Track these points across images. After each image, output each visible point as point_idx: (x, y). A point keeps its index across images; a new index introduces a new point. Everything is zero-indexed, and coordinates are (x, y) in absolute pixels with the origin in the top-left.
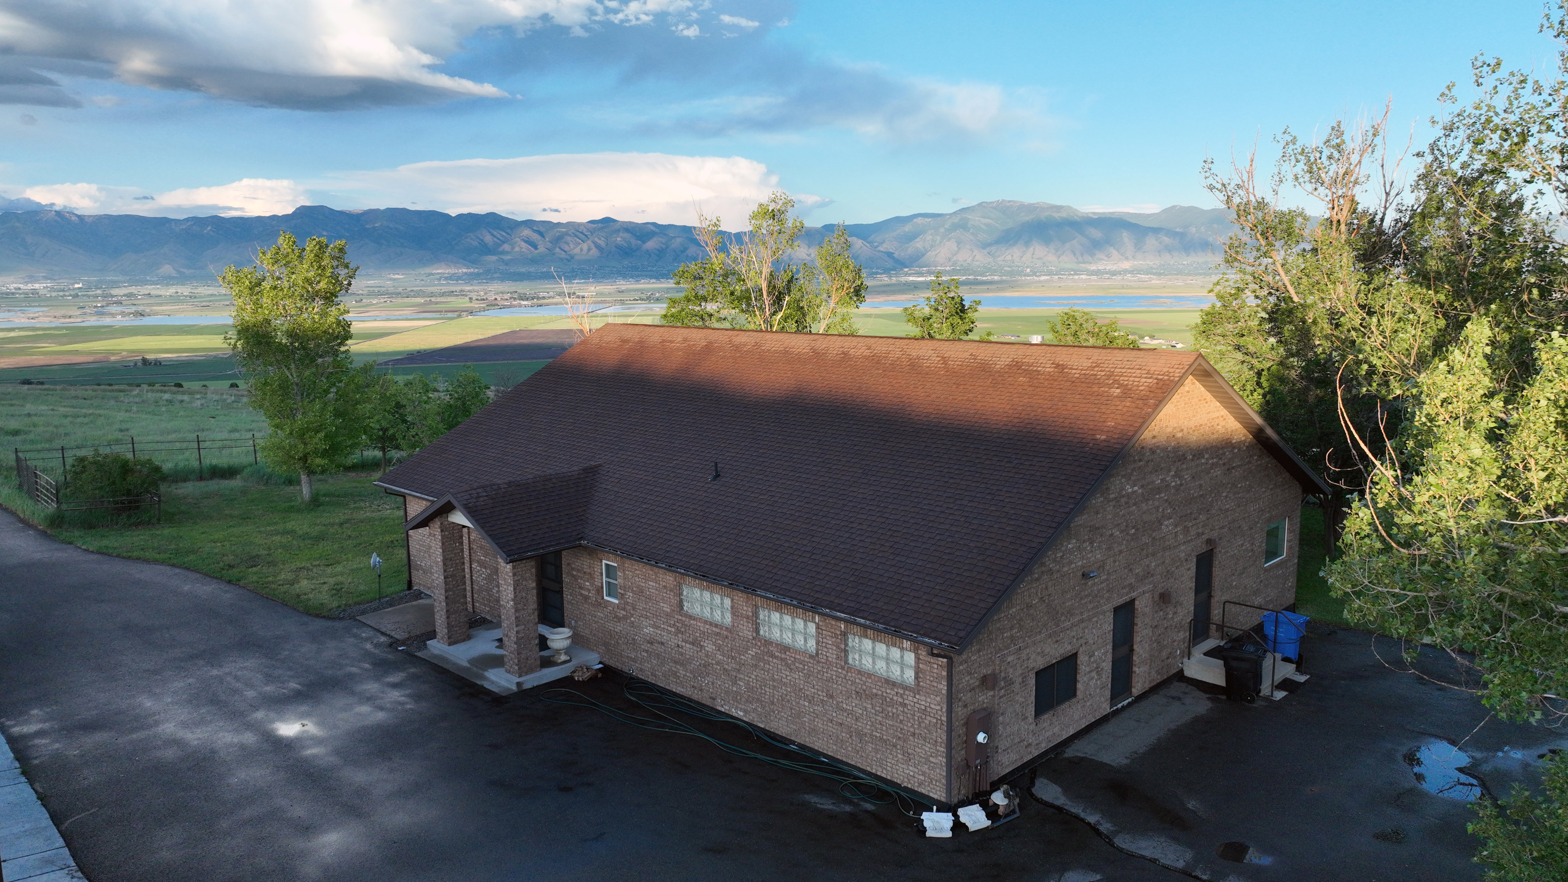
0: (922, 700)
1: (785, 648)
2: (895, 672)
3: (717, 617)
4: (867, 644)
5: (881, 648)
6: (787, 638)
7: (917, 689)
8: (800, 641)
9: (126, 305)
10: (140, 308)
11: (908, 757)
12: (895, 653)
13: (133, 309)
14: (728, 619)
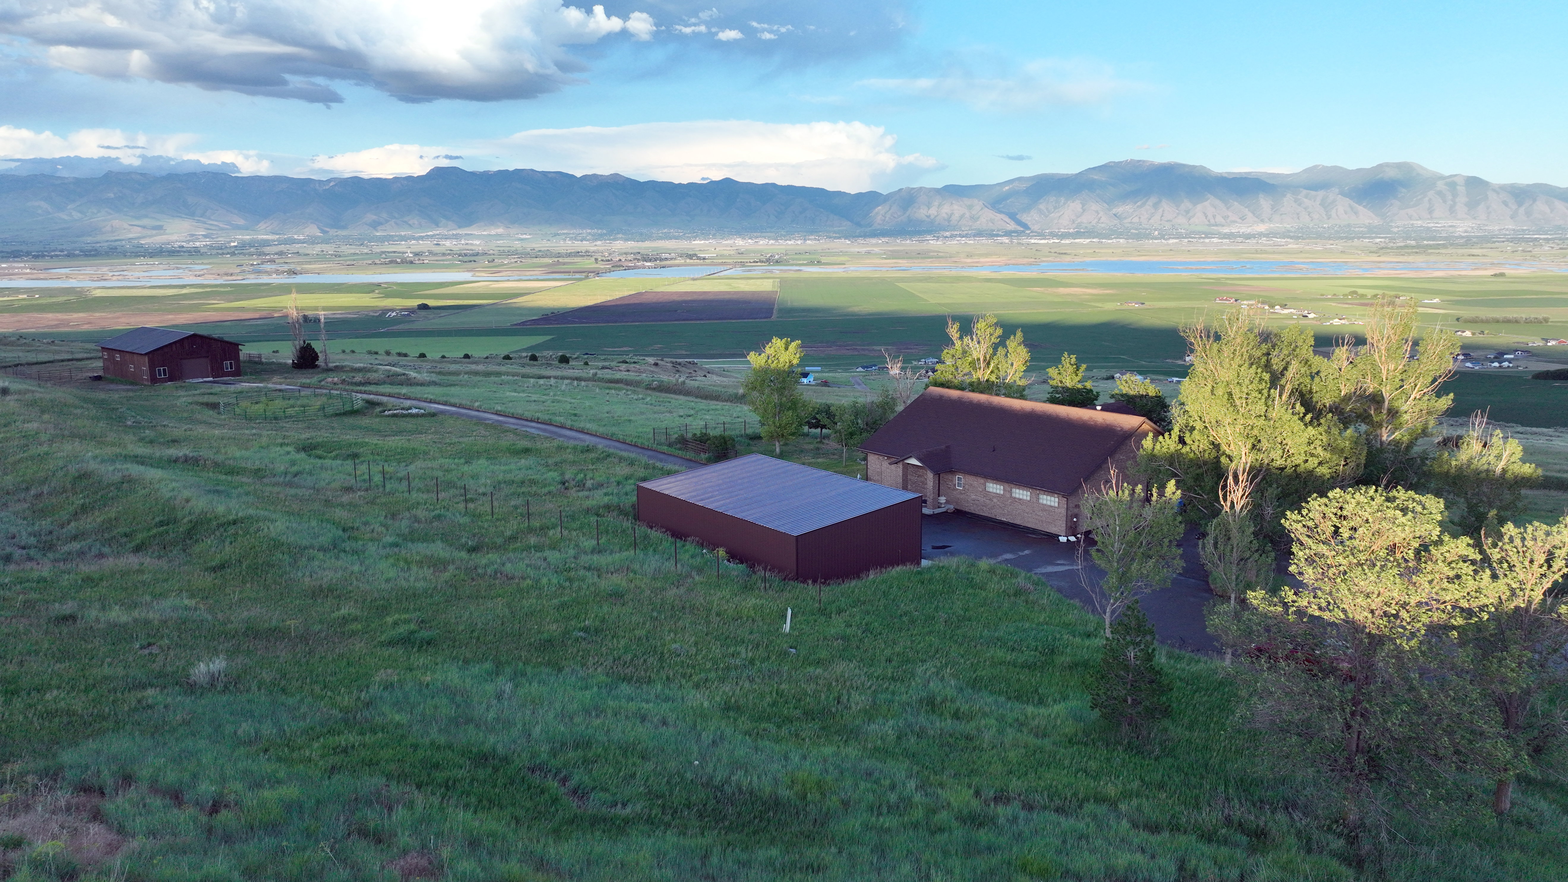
0: (1060, 510)
1: (1020, 499)
2: (1052, 504)
3: (998, 492)
4: (1045, 497)
5: (1049, 498)
6: (1021, 497)
7: (1058, 508)
8: (1025, 498)
9: (279, 263)
10: (292, 266)
11: (1055, 526)
12: (1053, 499)
13: (286, 268)
14: (1002, 492)
